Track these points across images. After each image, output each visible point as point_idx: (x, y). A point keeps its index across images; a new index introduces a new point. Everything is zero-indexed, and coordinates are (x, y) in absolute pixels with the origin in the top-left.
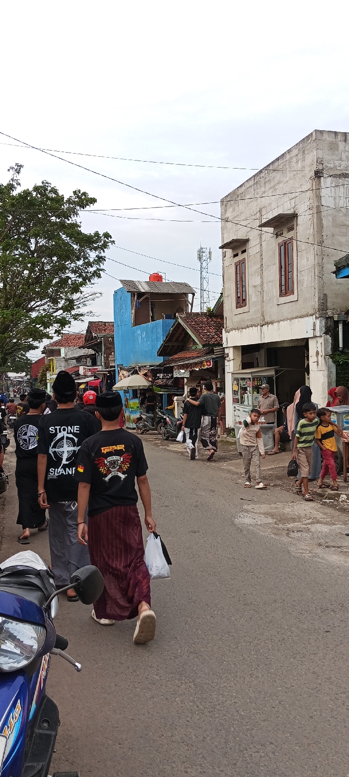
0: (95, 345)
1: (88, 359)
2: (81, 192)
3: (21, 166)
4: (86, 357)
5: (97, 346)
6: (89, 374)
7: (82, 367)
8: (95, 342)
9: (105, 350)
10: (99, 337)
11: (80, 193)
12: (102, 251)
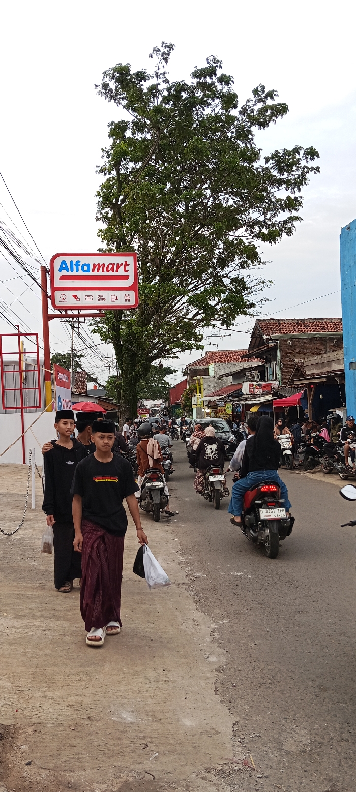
0: (267, 351)
1: (256, 373)
2: (266, 91)
3: (170, 47)
4: (252, 369)
5: (269, 353)
6: (259, 392)
7: (247, 383)
8: (267, 348)
9: (281, 358)
10: (272, 340)
11: (264, 92)
12: (296, 189)
